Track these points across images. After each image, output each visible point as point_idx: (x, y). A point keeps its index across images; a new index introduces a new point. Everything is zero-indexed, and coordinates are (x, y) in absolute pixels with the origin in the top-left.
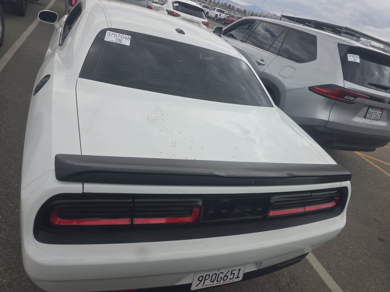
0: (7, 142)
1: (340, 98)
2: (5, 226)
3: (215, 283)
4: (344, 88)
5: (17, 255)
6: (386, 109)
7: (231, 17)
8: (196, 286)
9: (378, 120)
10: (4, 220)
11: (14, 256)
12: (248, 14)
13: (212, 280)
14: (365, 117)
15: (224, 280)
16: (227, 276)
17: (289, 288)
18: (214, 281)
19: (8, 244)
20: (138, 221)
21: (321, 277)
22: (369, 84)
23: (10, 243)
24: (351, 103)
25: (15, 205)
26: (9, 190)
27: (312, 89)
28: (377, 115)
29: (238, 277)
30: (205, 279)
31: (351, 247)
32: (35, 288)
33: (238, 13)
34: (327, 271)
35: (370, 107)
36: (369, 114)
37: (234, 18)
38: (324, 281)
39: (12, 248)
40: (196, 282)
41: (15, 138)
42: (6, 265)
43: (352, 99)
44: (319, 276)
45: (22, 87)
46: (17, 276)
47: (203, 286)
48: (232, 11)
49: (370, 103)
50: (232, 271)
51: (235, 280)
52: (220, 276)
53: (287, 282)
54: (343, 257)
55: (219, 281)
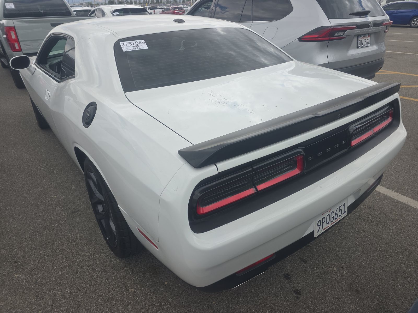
0: (39, 204)
1: (331, 37)
2: (96, 273)
3: (330, 225)
4: (332, 26)
5: (126, 291)
6: (372, 33)
7: (167, 10)
8: (318, 232)
9: (369, 46)
10: (91, 269)
11: (124, 293)
12: (179, 2)
13: (328, 222)
14: (358, 48)
15: (336, 219)
16: (337, 214)
17: (371, 216)
18: (329, 222)
19: (110, 286)
20: (261, 187)
21: (391, 197)
22: (351, 14)
23: (112, 284)
24: (342, 38)
25: (90, 253)
26: (75, 243)
27: (302, 39)
28: (367, 42)
29: (345, 212)
30: (323, 223)
31: (399, 165)
32: (163, 309)
33: (169, 5)
34: (393, 190)
35: (358, 36)
36: (360, 43)
37: (170, 10)
38: (396, 198)
39: (117, 288)
40: (317, 228)
41: (44, 197)
42: (122, 304)
43: (342, 34)
44: (389, 197)
45: (13, 150)
46: (139, 307)
47: (322, 230)
48: (162, 4)
49: (358, 32)
50: (339, 207)
51: (343, 216)
52: (332, 217)
53: (367, 213)
54: (398, 175)
55: (336, 218)
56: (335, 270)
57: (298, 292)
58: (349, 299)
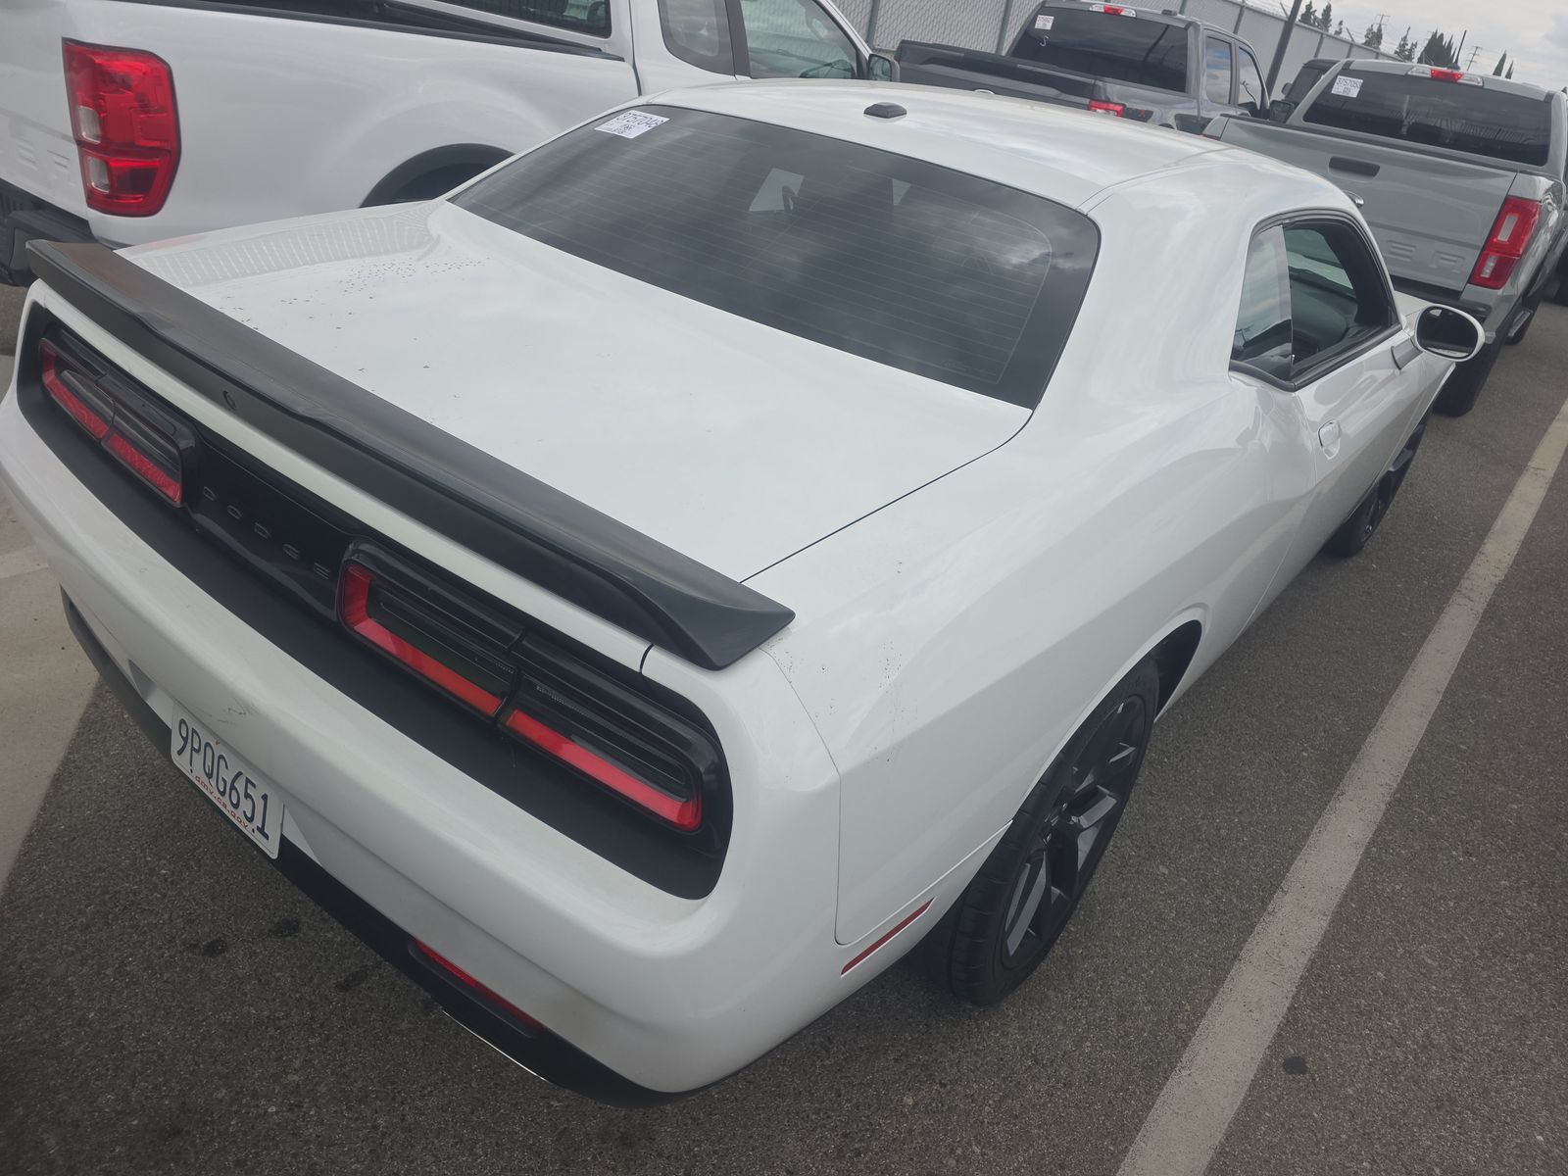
8: (179, 753)
13: (206, 769)
16: (238, 794)
18: (210, 775)
29: (264, 832)
47: (191, 771)
55: (222, 790)
56: (289, 1077)
57: (214, 949)
58: (147, 1098)
